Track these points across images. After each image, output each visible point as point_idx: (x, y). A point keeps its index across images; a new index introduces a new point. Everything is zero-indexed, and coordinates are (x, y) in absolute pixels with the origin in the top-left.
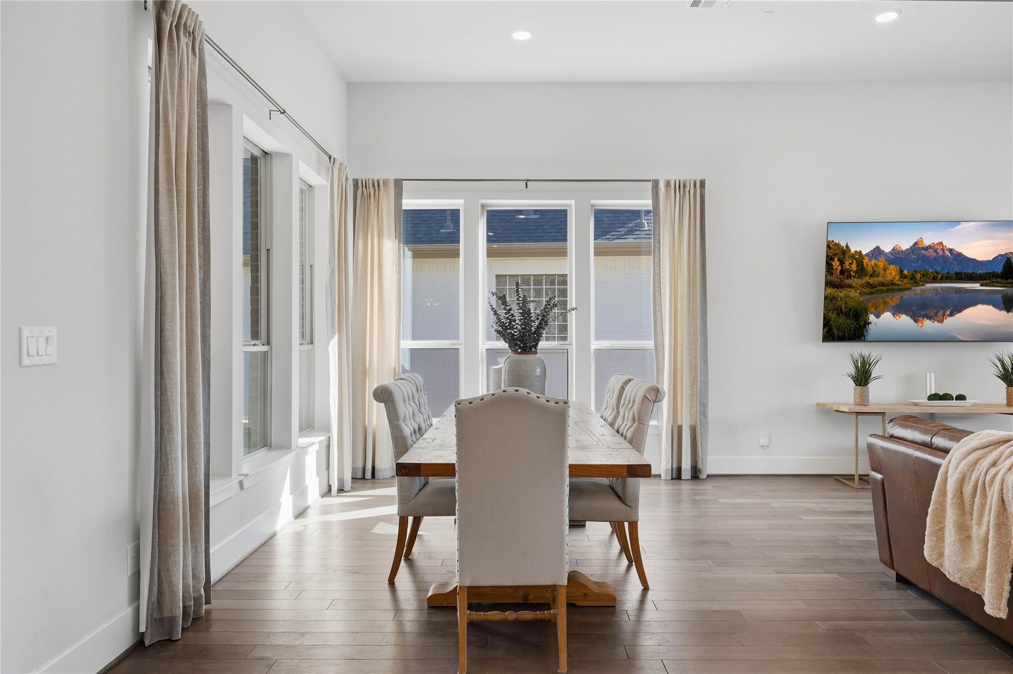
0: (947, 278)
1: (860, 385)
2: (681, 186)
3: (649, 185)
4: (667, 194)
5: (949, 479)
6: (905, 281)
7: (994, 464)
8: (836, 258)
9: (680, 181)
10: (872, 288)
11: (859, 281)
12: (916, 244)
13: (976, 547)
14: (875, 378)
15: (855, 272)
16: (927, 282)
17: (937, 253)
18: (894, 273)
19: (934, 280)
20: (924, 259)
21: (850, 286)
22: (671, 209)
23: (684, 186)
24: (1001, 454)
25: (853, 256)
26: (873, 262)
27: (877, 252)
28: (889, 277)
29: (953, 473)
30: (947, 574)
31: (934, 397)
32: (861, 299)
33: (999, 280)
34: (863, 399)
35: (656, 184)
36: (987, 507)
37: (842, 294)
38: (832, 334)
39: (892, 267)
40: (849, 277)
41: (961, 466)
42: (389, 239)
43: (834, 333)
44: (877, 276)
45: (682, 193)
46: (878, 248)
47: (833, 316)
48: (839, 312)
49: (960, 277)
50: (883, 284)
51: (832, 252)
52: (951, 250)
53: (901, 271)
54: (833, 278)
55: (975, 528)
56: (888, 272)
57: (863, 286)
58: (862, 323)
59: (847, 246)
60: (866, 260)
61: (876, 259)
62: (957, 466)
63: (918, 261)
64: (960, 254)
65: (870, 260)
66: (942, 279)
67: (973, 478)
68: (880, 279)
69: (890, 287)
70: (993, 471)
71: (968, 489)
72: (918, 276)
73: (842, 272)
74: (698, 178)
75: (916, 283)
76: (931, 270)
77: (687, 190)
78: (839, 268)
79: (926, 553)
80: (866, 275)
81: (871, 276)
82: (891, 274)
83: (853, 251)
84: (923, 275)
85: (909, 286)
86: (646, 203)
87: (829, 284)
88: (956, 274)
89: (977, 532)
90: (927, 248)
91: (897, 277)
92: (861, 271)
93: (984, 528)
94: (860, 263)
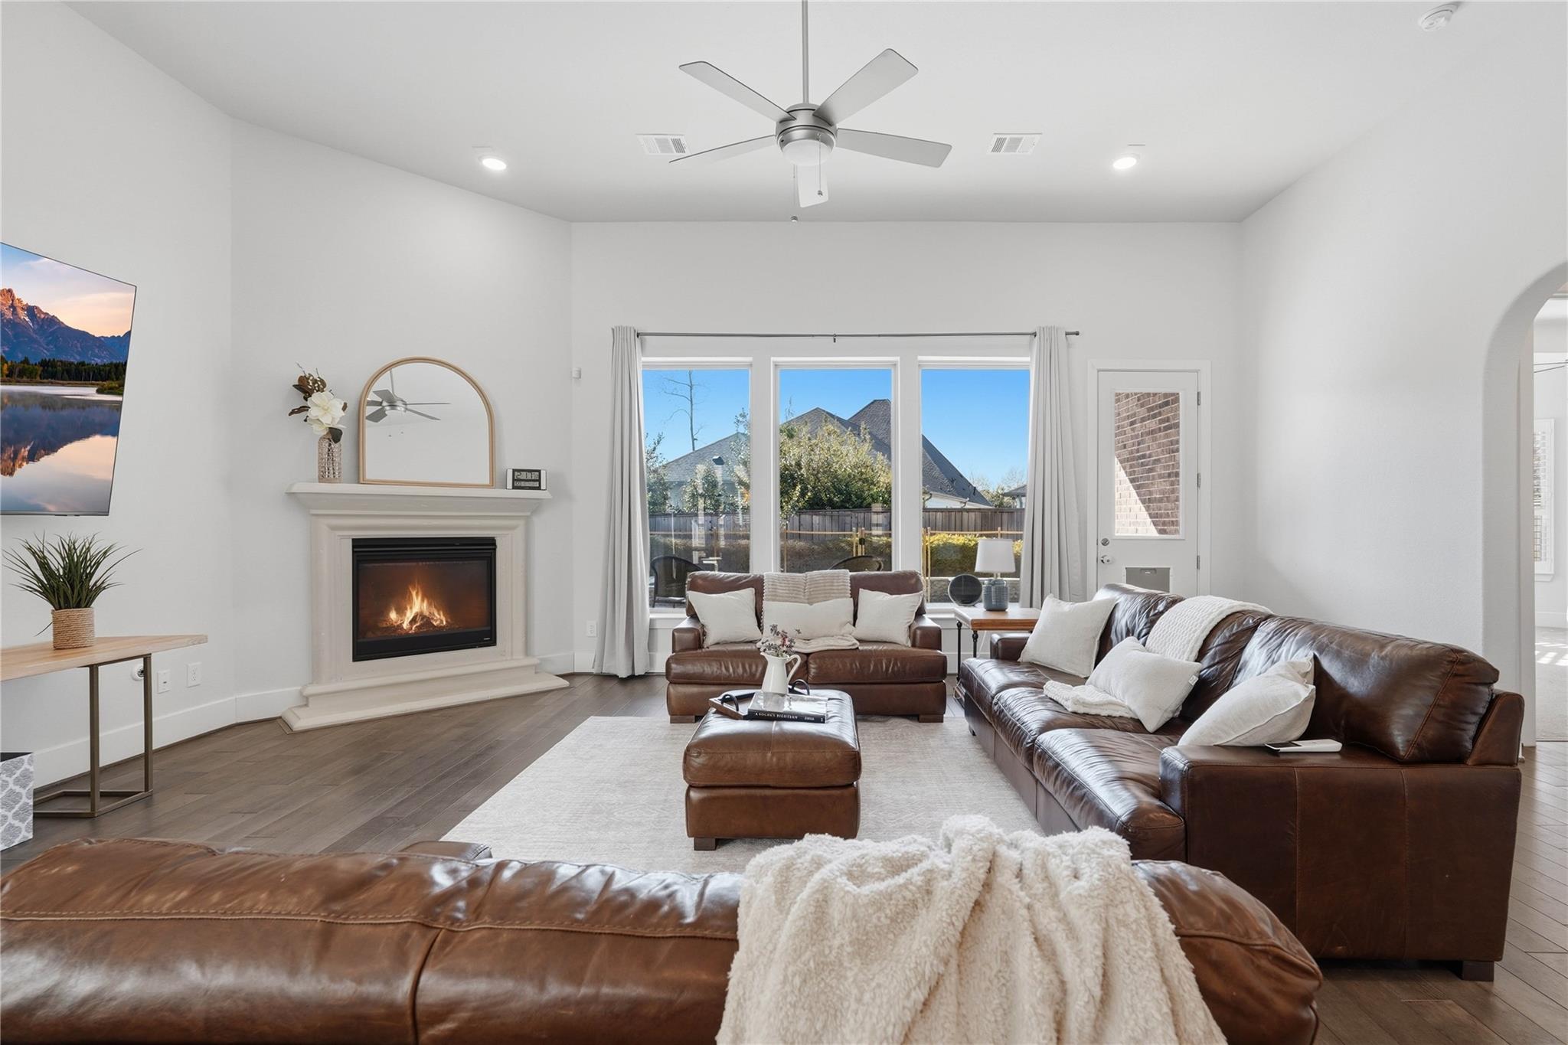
49: (51, 372)
52: (31, 311)
64: (52, 321)
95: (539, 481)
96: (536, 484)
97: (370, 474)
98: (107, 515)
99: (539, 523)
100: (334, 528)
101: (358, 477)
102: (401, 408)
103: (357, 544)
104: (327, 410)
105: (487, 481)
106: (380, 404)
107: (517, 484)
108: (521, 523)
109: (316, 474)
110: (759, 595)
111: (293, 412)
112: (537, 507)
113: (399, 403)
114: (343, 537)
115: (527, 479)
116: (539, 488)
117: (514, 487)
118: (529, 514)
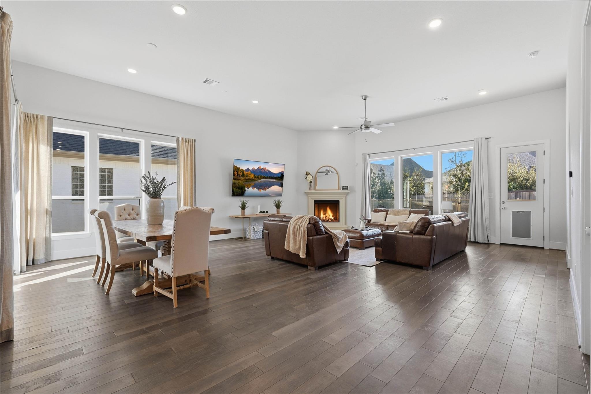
0: (267, 178)
1: (243, 209)
2: (187, 141)
3: (176, 139)
4: (182, 142)
5: (291, 228)
6: (256, 178)
7: (301, 223)
8: (236, 171)
9: (187, 139)
10: (246, 180)
11: (242, 178)
12: (259, 168)
13: (298, 243)
14: (247, 207)
15: (242, 175)
16: (262, 179)
17: (264, 170)
18: (253, 176)
19: (264, 178)
20: (261, 172)
21: (240, 180)
22: (184, 148)
23: (189, 141)
24: (302, 220)
25: (241, 171)
26: (247, 172)
27: (248, 169)
28: (251, 177)
29: (292, 227)
30: (291, 251)
31: (261, 212)
32: (243, 183)
33: (280, 179)
34: (243, 214)
35: (178, 138)
36: (301, 233)
37: (237, 182)
38: (234, 194)
39: (252, 174)
40: (240, 177)
41: (294, 224)
42: (44, 145)
43: (235, 194)
44: (248, 177)
45: (188, 143)
46: (248, 168)
47: (235, 189)
48: (236, 187)
49: (270, 178)
50: (249, 179)
51: (235, 169)
52: (268, 170)
53: (255, 175)
54: (235, 177)
55: (298, 238)
56: (251, 175)
57: (244, 180)
58: (243, 191)
59: (239, 167)
60: (244, 172)
61: (248, 171)
62: (293, 224)
63: (259, 172)
64: (270, 171)
65: (246, 172)
66: (265, 178)
67: (297, 226)
68: (249, 178)
69: (252, 180)
70: (301, 224)
71: (296, 229)
72: (259, 177)
73: (237, 175)
74: (193, 139)
75: (259, 179)
76: (263, 176)
77: (189, 142)
78: (237, 174)
79: (285, 247)
80: (245, 176)
81: (246, 177)
82: (252, 176)
83: (241, 169)
84: (261, 177)
85: (257, 180)
86: (174, 145)
87: (234, 179)
88: (269, 177)
89: (298, 239)
90: (262, 169)
91: (254, 177)
92: (243, 175)
93: (300, 238)
94: (243, 173)
95: (347, 188)
96: (347, 189)
97: (317, 188)
98: (282, 196)
99: (349, 197)
100: (311, 198)
101: (315, 189)
102: (330, 172)
103: (315, 201)
104: (310, 178)
105: (337, 189)
106: (327, 172)
107: (343, 189)
108: (344, 197)
109: (308, 189)
110: (387, 214)
111: (305, 179)
112: (348, 194)
113: (330, 171)
114: (313, 200)
115: (345, 188)
116: (347, 190)
117: (343, 190)
118: (346, 195)
